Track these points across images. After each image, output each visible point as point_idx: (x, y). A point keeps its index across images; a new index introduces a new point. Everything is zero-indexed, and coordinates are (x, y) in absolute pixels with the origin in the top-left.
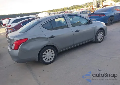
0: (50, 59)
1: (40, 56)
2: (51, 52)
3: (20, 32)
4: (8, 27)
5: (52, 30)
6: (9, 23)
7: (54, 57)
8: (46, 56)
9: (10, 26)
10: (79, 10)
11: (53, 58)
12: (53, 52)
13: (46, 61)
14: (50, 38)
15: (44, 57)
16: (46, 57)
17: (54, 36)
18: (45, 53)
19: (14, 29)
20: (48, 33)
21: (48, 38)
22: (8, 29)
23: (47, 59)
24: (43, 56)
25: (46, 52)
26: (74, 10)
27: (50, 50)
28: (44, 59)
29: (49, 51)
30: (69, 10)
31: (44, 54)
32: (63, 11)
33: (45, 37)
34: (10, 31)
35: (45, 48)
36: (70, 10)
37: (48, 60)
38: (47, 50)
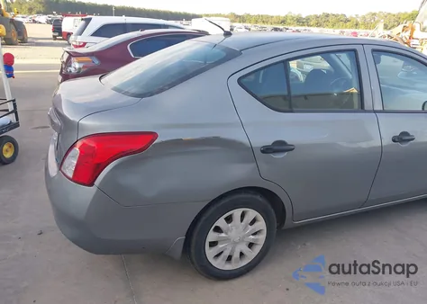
0: (236, 255)
1: (195, 234)
2: (254, 221)
3: (115, 89)
4: (76, 47)
5: (287, 109)
6: (81, 33)
7: (257, 249)
8: (225, 240)
9: (85, 44)
10: (343, 32)
11: (252, 255)
12: (261, 224)
13: (219, 264)
14: (266, 150)
15: (213, 244)
16: (220, 246)
17: (289, 143)
18: (221, 222)
19: (97, 62)
20: (261, 124)
21: (258, 153)
22: (71, 55)
23: (226, 254)
24: (212, 236)
25: (229, 220)
26: (322, 28)
27: (252, 214)
28: (210, 253)
29: (243, 216)
30: (303, 28)
31: (218, 230)
32: (281, 27)
33: (245, 141)
34: (77, 66)
35: (226, 200)
36: (307, 28)
37: (229, 258)
38: (237, 213)
